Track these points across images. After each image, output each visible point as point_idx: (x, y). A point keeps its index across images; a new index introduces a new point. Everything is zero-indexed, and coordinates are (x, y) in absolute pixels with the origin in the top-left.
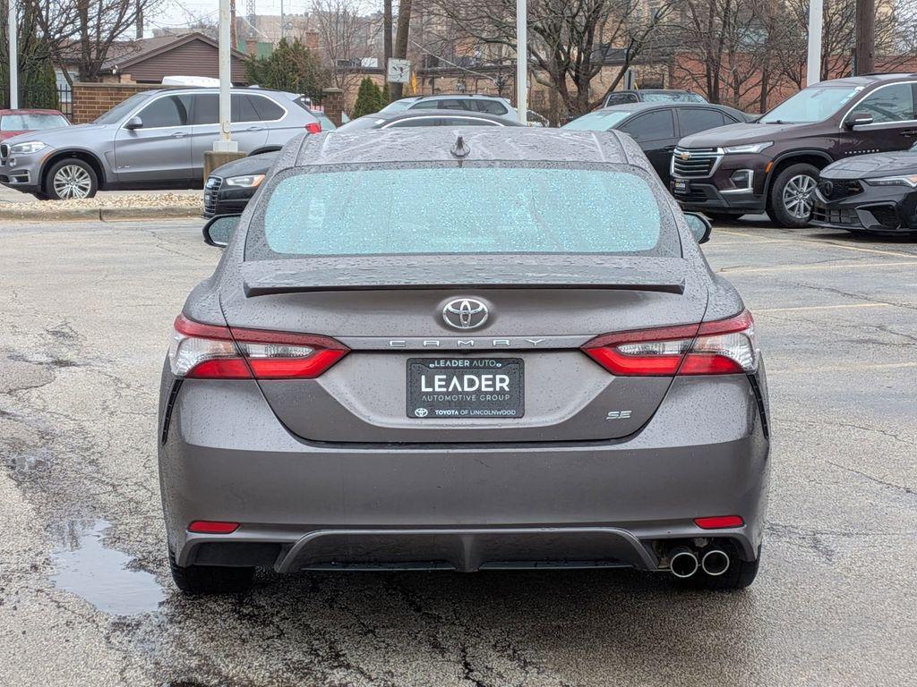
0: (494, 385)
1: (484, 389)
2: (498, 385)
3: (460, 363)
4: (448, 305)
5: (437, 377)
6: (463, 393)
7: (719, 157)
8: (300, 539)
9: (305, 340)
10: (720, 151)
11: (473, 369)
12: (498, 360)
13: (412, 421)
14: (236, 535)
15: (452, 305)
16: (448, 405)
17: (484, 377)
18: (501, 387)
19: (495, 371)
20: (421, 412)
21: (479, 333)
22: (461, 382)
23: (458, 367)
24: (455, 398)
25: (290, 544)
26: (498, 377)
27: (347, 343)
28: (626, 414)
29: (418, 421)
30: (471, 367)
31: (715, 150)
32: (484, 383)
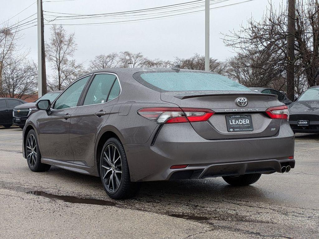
0: (246, 122)
1: (244, 123)
2: (247, 122)
3: (238, 116)
4: (238, 100)
5: (233, 120)
6: (239, 124)
7: (30, 111)
8: (205, 168)
9: (203, 110)
10: (30, 109)
11: (241, 118)
12: (246, 115)
13: (229, 133)
14: (187, 168)
15: (240, 100)
16: (237, 128)
17: (243, 120)
18: (248, 123)
19: (245, 118)
20: (231, 130)
21: (245, 107)
22: (238, 122)
23: (237, 118)
24: (238, 126)
25: (203, 170)
26: (246, 120)
27: (214, 111)
28: (274, 129)
29: (231, 133)
30: (240, 117)
31: (29, 109)
32: (244, 122)
